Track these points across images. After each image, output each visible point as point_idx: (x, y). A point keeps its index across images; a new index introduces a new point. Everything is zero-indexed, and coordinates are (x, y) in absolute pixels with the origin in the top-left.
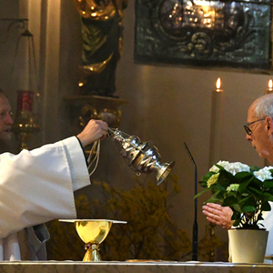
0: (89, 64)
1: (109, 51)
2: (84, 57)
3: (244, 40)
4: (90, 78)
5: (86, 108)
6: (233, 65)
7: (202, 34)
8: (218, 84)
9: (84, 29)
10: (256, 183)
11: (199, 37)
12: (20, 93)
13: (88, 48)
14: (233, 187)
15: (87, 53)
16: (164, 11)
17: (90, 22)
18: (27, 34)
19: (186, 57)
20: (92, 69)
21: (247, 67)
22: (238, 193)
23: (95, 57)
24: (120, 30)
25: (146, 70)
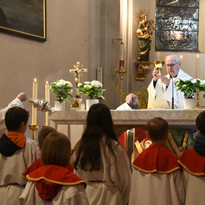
1: (147, 48)
2: (139, 50)
3: (190, 43)
5: (140, 66)
6: (186, 51)
9: (140, 41)
10: (192, 84)
11: (175, 43)
12: (120, 61)
14: (185, 85)
15: (141, 48)
16: (164, 35)
17: (141, 39)
18: (122, 43)
19: (171, 49)
20: (142, 53)
21: (190, 51)
22: (186, 88)
23: (142, 50)
24: (150, 41)
25: (159, 53)
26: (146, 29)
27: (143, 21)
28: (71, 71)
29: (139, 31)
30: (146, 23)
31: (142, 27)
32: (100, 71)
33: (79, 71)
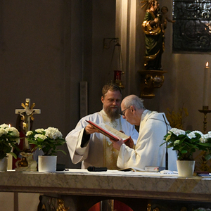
0: (149, 55)
2: (146, 52)
4: (149, 62)
5: (148, 76)
7: (205, 36)
8: (207, 64)
9: (147, 39)
11: (203, 38)
12: (115, 72)
13: (148, 48)
14: (177, 142)
15: (148, 50)
16: (186, 27)
17: (149, 36)
19: (197, 48)
22: (179, 144)
24: (163, 39)
25: (177, 56)
26: (156, 20)
27: (152, 9)
28: (17, 111)
29: (145, 23)
30: (156, 12)
31: (150, 18)
32: (84, 87)
33: (29, 112)
